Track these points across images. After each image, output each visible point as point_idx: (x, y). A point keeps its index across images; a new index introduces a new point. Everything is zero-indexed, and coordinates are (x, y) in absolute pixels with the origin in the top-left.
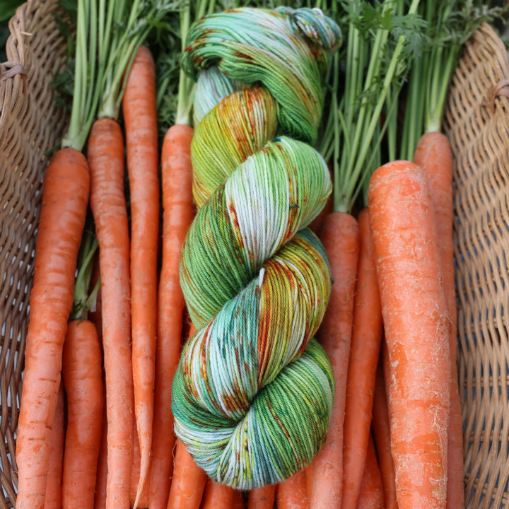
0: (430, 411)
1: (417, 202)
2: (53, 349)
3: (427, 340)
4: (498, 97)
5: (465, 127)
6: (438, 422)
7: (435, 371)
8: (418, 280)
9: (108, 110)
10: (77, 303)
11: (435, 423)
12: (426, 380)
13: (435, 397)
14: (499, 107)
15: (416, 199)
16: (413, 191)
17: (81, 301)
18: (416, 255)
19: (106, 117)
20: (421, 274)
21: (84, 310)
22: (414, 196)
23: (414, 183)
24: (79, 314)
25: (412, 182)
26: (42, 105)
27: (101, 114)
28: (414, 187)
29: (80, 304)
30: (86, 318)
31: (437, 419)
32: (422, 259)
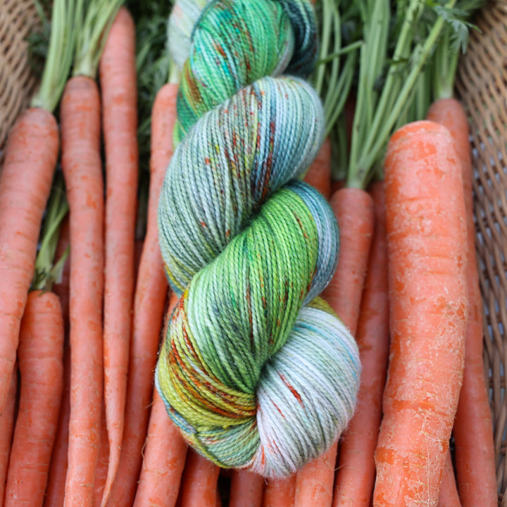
0: (417, 416)
1: (430, 167)
2: (11, 322)
3: (427, 331)
5: (487, 87)
6: (426, 430)
7: (431, 369)
8: (423, 259)
9: (85, 68)
10: (40, 271)
11: (422, 432)
12: (418, 379)
13: (426, 400)
15: (428, 164)
16: (426, 155)
17: (44, 269)
18: (423, 230)
19: (82, 75)
20: (427, 251)
21: (47, 282)
22: (426, 161)
23: (429, 146)
24: (42, 285)
25: (425, 145)
26: (10, 60)
27: (76, 72)
28: (427, 151)
29: (43, 273)
30: (50, 289)
31: (426, 427)
32: (430, 235)
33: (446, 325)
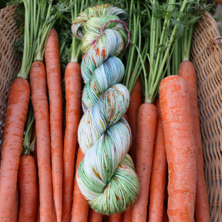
0: (184, 195)
1: (179, 95)
3: (184, 161)
4: (214, 44)
5: (200, 58)
6: (188, 201)
7: (187, 176)
8: (180, 132)
9: (39, 57)
11: (186, 201)
12: (183, 180)
13: (187, 189)
14: (215, 48)
15: (179, 94)
16: (178, 90)
17: (27, 146)
18: (179, 120)
19: (37, 61)
20: (181, 129)
21: (28, 150)
22: (178, 92)
23: (178, 86)
24: (26, 152)
27: (35, 59)
28: (178, 88)
29: (26, 148)
30: (29, 154)
31: (188, 199)
32: (181, 122)
33: (190, 158)
